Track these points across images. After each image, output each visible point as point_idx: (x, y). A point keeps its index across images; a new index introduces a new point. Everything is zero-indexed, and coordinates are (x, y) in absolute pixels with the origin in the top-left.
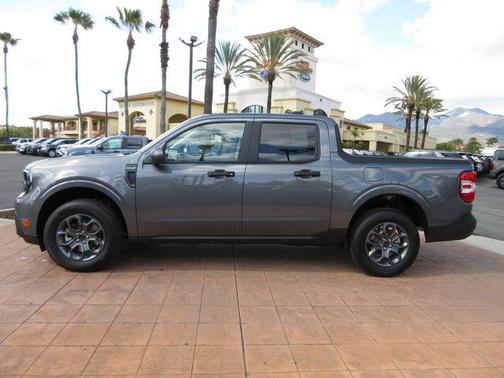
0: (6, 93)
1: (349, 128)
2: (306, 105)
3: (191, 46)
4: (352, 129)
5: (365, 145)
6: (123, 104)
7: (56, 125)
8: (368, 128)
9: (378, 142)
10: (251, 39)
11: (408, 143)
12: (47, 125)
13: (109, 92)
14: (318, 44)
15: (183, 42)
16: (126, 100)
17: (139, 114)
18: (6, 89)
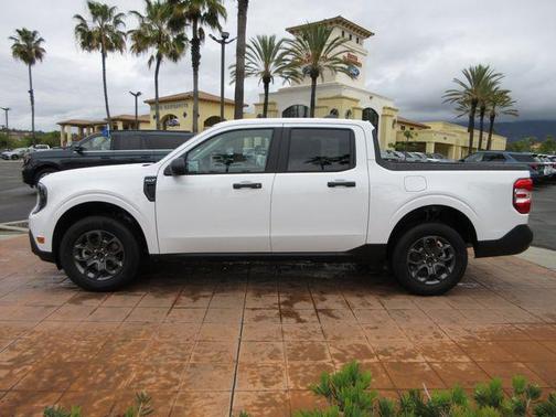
0: (32, 97)
1: (403, 128)
2: (354, 104)
3: (223, 43)
4: (407, 128)
5: (421, 147)
6: (154, 106)
7: (85, 130)
8: (426, 127)
9: (436, 144)
10: (291, 31)
11: (471, 144)
12: (75, 130)
13: (139, 94)
14: (368, 34)
15: (214, 39)
16: (156, 103)
17: (172, 117)
18: (31, 92)
